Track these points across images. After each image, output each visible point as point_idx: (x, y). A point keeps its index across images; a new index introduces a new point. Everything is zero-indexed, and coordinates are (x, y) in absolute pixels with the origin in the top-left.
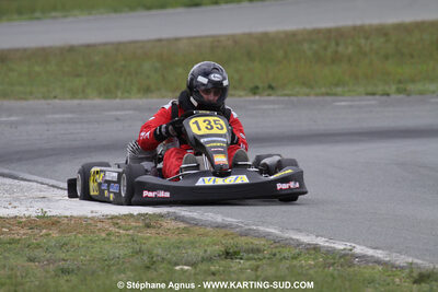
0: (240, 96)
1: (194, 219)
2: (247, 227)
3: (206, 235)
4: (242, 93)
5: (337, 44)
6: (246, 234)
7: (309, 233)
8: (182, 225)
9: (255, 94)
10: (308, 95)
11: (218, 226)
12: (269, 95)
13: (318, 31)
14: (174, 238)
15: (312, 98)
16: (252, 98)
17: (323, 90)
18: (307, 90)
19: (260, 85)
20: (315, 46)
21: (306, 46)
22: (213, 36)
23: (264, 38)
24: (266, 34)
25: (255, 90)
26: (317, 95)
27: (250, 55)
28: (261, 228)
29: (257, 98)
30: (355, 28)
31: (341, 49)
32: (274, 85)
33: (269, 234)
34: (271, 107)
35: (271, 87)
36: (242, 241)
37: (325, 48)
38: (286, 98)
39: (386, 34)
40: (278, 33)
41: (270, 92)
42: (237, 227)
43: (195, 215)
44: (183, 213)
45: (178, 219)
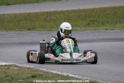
0: (25, 31)
1: (21, 66)
2: (37, 69)
3: (25, 71)
4: (25, 30)
5: (50, 16)
6: (37, 71)
7: (55, 70)
8: (17, 68)
9: (29, 30)
10: (44, 31)
11: (28, 68)
12: (33, 31)
13: (44, 12)
15: (46, 32)
16: (29, 32)
17: (49, 29)
18: (44, 29)
19: (30, 28)
20: (44, 17)
21: (42, 17)
22: (15, 14)
23: (29, 14)
24: (30, 13)
25: (29, 29)
26: (47, 31)
27: (26, 19)
28: (41, 69)
29: (30, 31)
30: (55, 12)
31: (52, 17)
33: (43, 71)
34: (34, 34)
35: (33, 28)
36: (36, 73)
37: (47, 17)
38: (38, 32)
39: (64, 14)
40: (33, 13)
41: (33, 30)
42: (34, 69)
43: (21, 65)
44: (17, 65)
45: (16, 66)
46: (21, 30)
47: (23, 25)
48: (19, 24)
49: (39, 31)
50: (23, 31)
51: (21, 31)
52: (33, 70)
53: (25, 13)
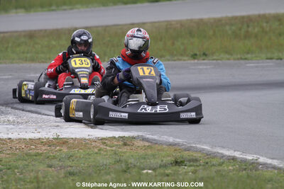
0: (184, 60)
1: (155, 140)
2: (189, 145)
3: (163, 150)
4: (186, 58)
5: (248, 26)
6: (188, 149)
7: (229, 149)
8: (147, 144)
9: (195, 59)
10: (229, 59)
11: (171, 145)
12: (204, 60)
13: (235, 18)
14: (142, 152)
15: (232, 61)
16: (192, 61)
17: (239, 56)
18: (227, 56)
19: (198, 53)
20: (233, 28)
21: (227, 28)
22: (167, 21)
23: (200, 22)
25: (194, 56)
26: (235, 59)
27: (191, 34)
28: (198, 146)
29: (196, 61)
31: (250, 29)
32: (207, 53)
33: (204, 150)
34: (205, 67)
35: (205, 54)
36: (186, 154)
37: (240, 29)
38: (215, 61)
39: (279, 20)
40: (209, 19)
41: (204, 57)
42: (183, 145)
43: (155, 137)
44: (148, 136)
45: (144, 139)
46: (176, 58)
47: (182, 47)
48: (173, 44)
49: (217, 60)
50: (180, 60)
51: (175, 60)
52: (179, 148)
53: (191, 20)
